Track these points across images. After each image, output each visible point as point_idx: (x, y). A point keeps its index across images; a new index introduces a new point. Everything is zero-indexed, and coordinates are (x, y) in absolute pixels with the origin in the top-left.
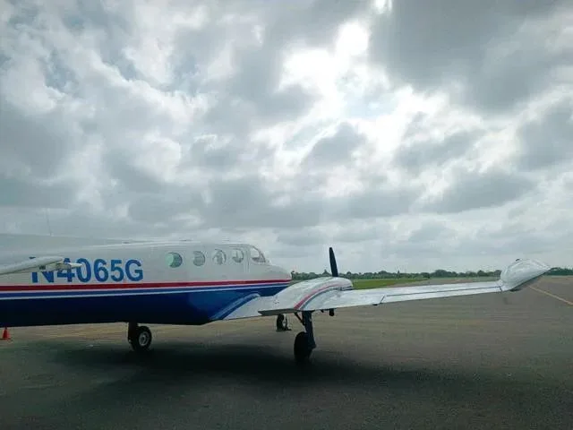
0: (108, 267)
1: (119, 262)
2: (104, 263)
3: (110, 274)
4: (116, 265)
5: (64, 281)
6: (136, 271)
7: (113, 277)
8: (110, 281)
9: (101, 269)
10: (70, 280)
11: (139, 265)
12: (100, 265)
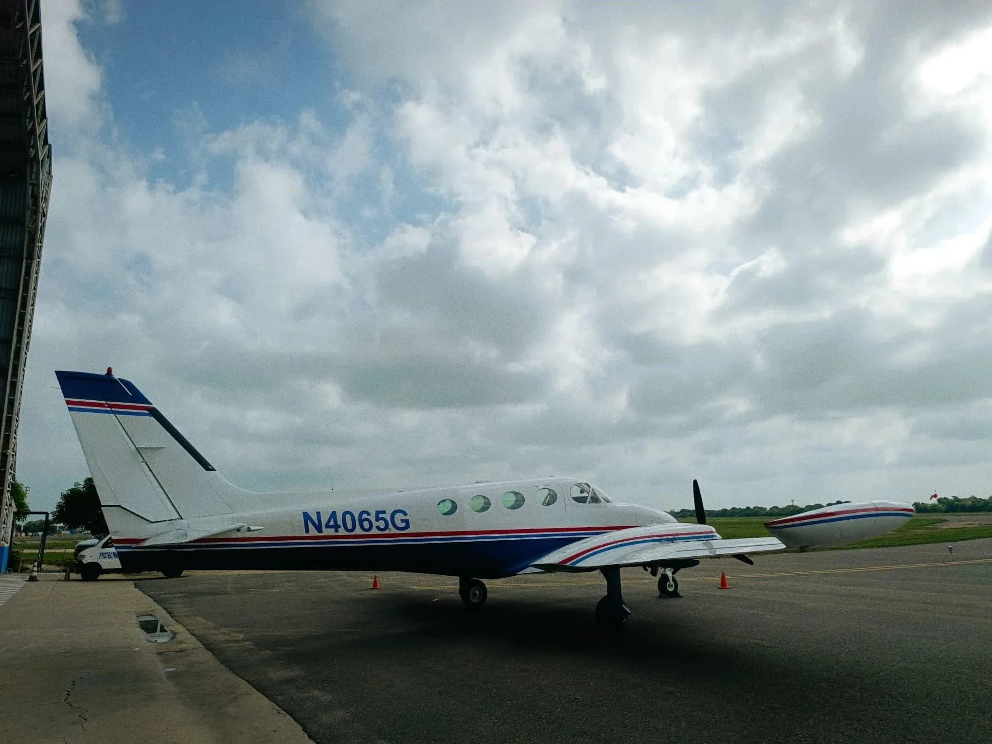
0: (372, 518)
1: (384, 512)
2: (369, 514)
3: (375, 524)
4: (381, 516)
5: (331, 532)
6: (402, 521)
7: (378, 527)
8: (374, 531)
9: (366, 519)
10: (337, 531)
11: (405, 514)
12: (365, 516)
